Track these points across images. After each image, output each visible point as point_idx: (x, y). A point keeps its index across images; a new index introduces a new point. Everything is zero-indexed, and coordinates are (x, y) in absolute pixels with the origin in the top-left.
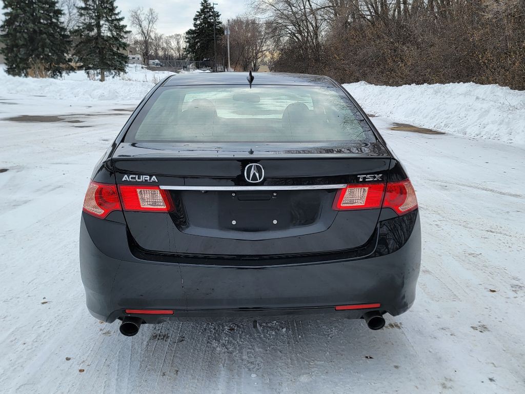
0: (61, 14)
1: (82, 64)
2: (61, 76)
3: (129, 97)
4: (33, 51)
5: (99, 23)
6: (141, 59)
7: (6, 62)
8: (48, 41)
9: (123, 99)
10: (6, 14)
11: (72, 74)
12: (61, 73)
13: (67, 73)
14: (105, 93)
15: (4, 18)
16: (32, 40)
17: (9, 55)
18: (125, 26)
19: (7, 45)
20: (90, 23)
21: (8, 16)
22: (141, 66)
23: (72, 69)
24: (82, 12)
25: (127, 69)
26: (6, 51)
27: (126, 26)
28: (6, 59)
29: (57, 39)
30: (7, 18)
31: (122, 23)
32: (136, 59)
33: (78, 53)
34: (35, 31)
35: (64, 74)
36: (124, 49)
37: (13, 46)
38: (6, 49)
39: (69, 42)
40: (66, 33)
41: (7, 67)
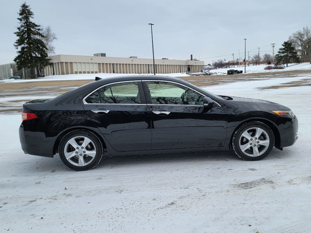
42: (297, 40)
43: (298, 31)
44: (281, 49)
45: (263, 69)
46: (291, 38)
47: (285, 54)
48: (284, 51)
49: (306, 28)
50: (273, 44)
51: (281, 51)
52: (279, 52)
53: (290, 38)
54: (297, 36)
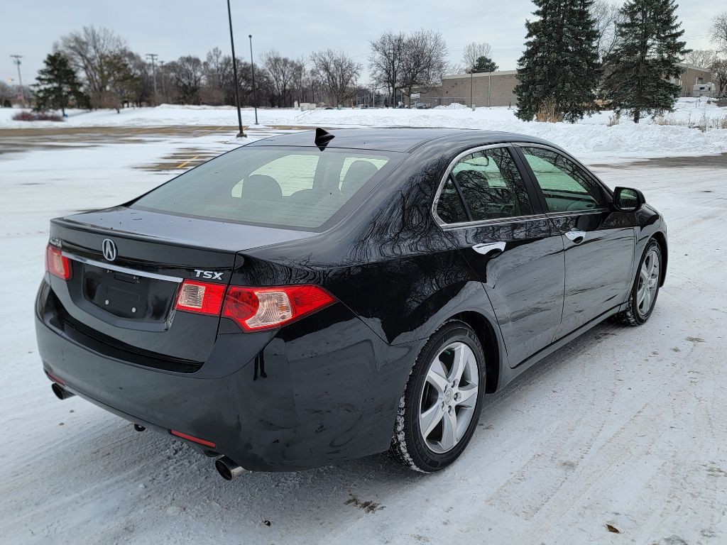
0: (595, 36)
1: (611, 101)
2: (582, 118)
3: (636, 148)
4: (551, 87)
5: (645, 42)
6: (713, 89)
7: (518, 102)
8: (571, 73)
9: (627, 151)
10: (528, 44)
11: (596, 115)
12: (582, 114)
13: (589, 114)
14: (604, 142)
15: (525, 48)
16: (552, 74)
17: (524, 94)
18: (683, 44)
19: (523, 82)
20: (633, 45)
21: (530, 46)
22: (707, 99)
23: (598, 109)
24: (624, 30)
25: (676, 105)
26: (520, 90)
27: (685, 43)
28: (519, 99)
29: (584, 69)
30: (529, 48)
31: (679, 40)
32: (706, 89)
33: (608, 86)
34: (558, 62)
35: (585, 116)
36: (676, 76)
37: (529, 83)
38: (521, 87)
39: (600, 72)
40: (598, 61)
41: (518, 109)
42: (73, 54)
43: (74, 33)
44: (42, 72)
45: (9, 118)
46: (59, 49)
47: (55, 85)
48: (51, 77)
49: (90, 29)
50: (16, 57)
51: (43, 77)
52: (39, 79)
53: (56, 46)
54: (72, 45)
